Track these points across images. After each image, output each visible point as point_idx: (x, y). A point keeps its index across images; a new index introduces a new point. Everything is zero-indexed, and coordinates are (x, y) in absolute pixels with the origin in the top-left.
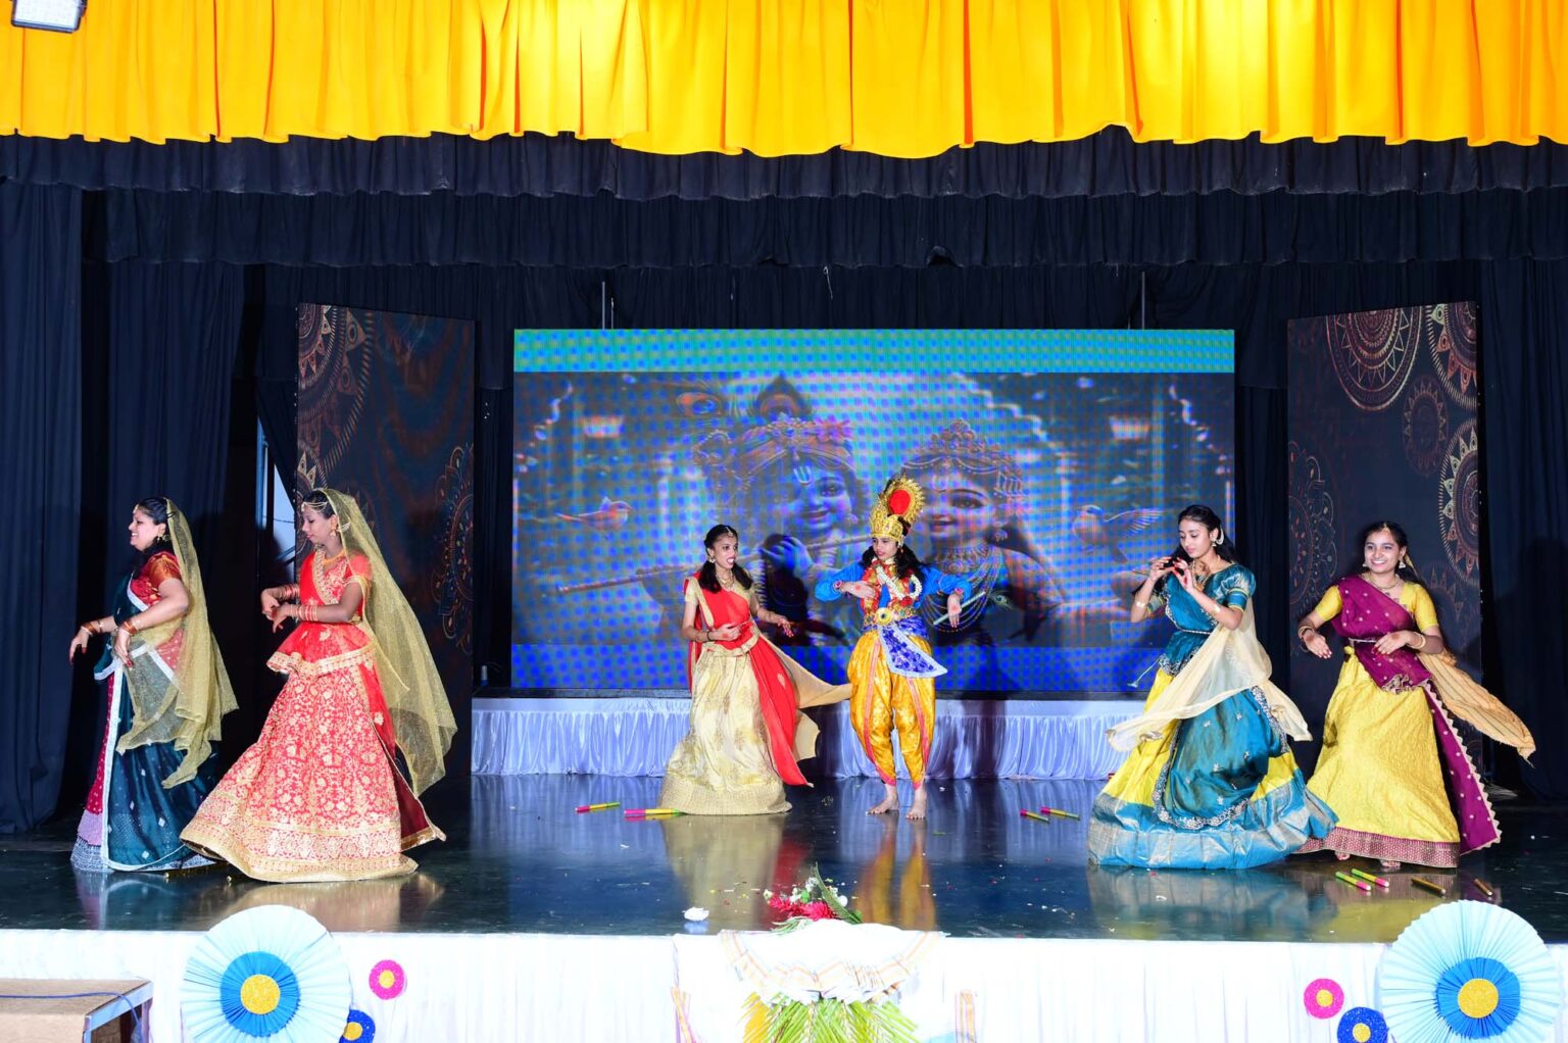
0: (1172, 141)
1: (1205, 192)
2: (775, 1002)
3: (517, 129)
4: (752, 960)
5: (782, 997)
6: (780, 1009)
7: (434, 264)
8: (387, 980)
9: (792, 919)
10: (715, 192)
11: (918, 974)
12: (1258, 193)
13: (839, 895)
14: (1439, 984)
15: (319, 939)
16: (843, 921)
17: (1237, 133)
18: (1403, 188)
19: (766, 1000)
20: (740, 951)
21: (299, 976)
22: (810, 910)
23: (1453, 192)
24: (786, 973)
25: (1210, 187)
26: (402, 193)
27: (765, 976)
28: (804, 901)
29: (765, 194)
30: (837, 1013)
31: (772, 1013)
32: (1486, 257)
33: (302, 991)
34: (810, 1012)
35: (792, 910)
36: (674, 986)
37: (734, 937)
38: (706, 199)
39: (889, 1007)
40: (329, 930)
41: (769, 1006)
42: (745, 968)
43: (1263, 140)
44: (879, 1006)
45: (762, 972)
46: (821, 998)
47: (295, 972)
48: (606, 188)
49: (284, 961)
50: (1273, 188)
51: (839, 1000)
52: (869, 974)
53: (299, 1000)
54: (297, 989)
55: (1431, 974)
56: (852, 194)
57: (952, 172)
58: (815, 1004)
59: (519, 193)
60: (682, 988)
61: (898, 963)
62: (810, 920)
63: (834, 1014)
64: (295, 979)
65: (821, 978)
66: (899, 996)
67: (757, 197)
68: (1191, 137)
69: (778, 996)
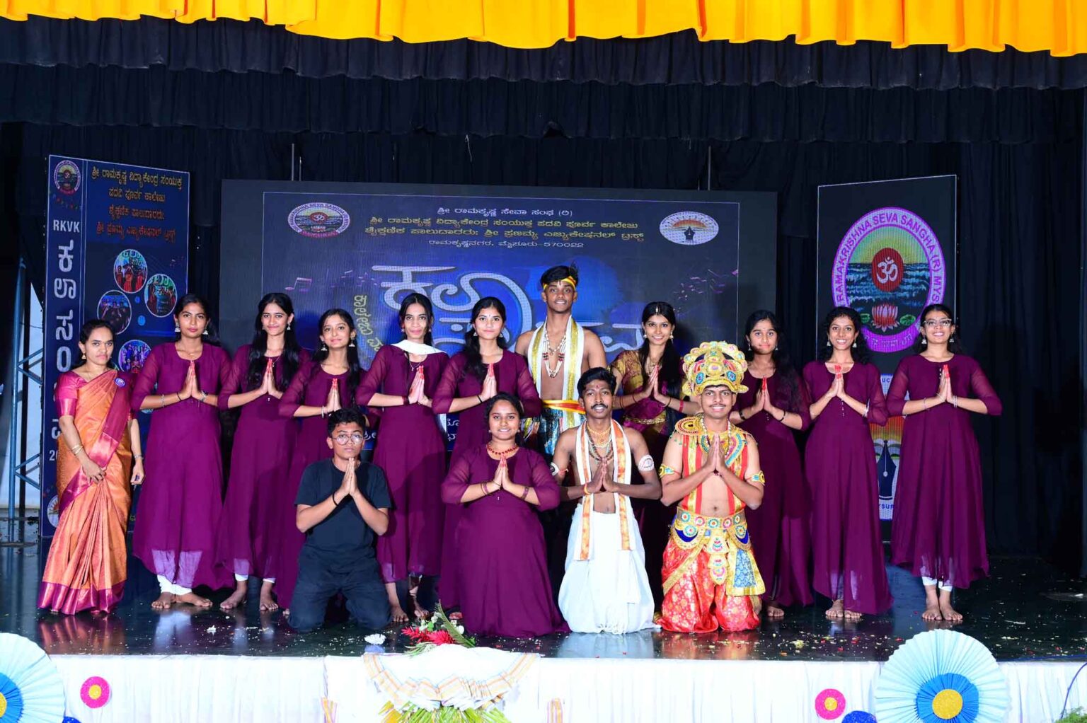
0: (728, 40)
1: (755, 84)
2: (406, 709)
3: (214, 16)
4: (388, 677)
5: (411, 705)
6: (409, 715)
7: (155, 125)
8: (95, 692)
9: (420, 644)
10: (376, 73)
11: (518, 686)
12: (795, 86)
13: (458, 625)
14: (919, 694)
15: (39, 661)
16: (460, 646)
17: (778, 36)
18: (904, 84)
19: (398, 708)
20: (378, 669)
21: (22, 690)
22: (434, 637)
23: (941, 89)
24: (414, 686)
25: (758, 79)
26: (125, 67)
27: (398, 689)
28: (430, 630)
29: (415, 76)
30: (454, 718)
31: (403, 719)
32: (965, 140)
33: (25, 702)
34: (433, 716)
35: (420, 637)
36: (324, 696)
37: (374, 658)
38: (369, 78)
39: (496, 712)
40: (47, 652)
41: (401, 712)
42: (382, 682)
43: (798, 41)
44: (488, 712)
45: (396, 686)
46: (441, 706)
47: (19, 687)
48: (289, 67)
49: (11, 678)
50: (806, 82)
51: (456, 707)
52: (480, 687)
53: (22, 709)
54: (21, 701)
55: (912, 685)
56: (483, 77)
57: (561, 63)
58: (437, 711)
59: (220, 69)
60: (330, 698)
61: (503, 679)
62: (435, 645)
63: (452, 718)
64: (19, 692)
65: (442, 690)
66: (504, 703)
67: (409, 78)
68: (743, 38)
69: (408, 704)
